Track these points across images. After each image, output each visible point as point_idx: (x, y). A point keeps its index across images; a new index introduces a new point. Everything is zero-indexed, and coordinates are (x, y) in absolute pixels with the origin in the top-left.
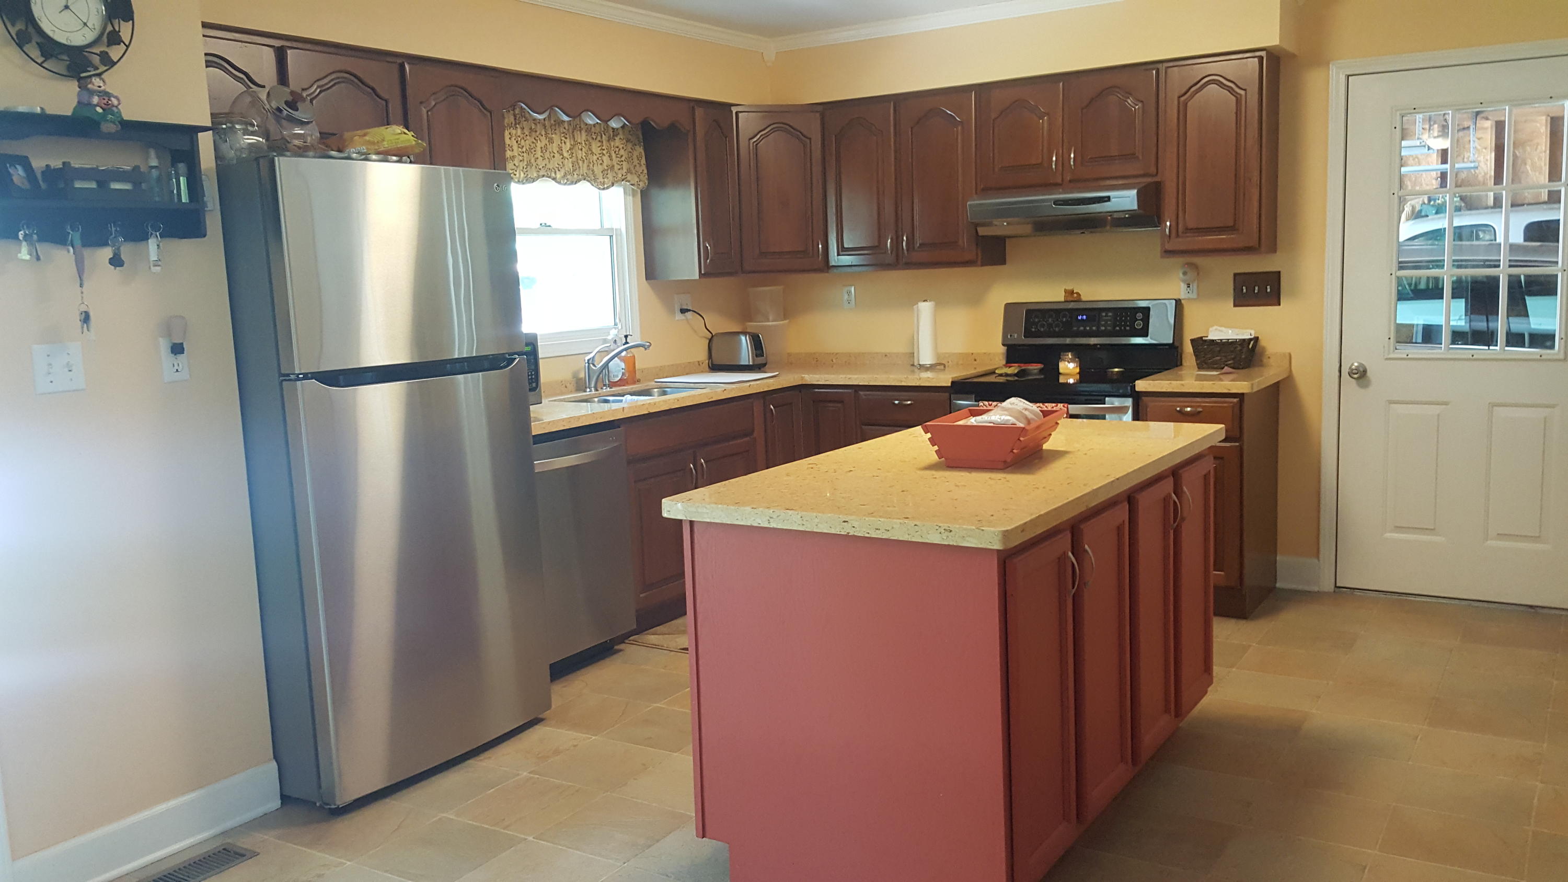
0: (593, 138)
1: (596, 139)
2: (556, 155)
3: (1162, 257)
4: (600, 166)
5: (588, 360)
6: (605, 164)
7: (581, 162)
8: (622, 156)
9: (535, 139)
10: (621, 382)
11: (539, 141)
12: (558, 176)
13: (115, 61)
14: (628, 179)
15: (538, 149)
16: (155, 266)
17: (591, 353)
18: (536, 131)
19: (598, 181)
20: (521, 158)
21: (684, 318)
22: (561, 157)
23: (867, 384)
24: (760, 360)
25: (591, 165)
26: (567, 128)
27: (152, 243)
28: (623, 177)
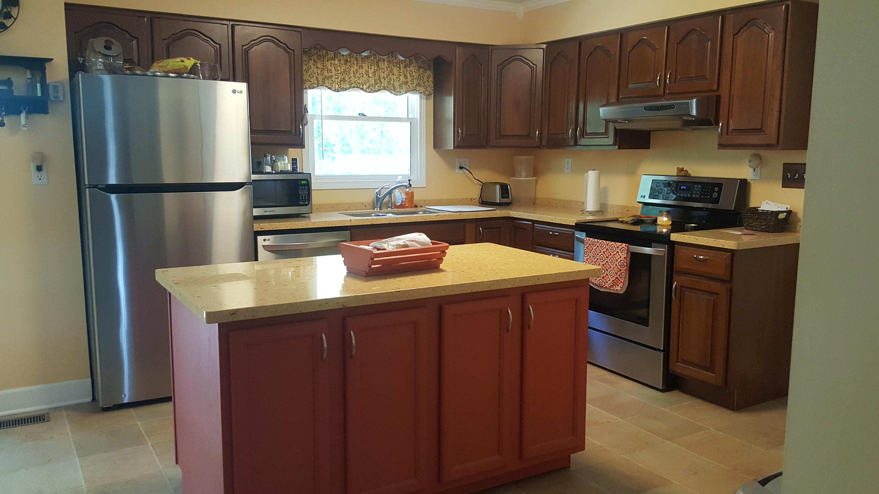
0: (394, 66)
1: (396, 66)
2: (364, 76)
3: (718, 148)
4: (398, 82)
5: (377, 192)
6: (401, 80)
7: (383, 80)
8: (414, 76)
9: (350, 66)
10: (401, 206)
11: (352, 67)
12: (365, 87)
13: (8, 26)
14: (417, 89)
15: (352, 72)
16: (24, 127)
17: (379, 188)
18: (350, 62)
19: (396, 90)
20: (336, 77)
21: (462, 172)
22: (368, 76)
23: (537, 220)
24: (505, 200)
25: (392, 82)
26: (373, 60)
27: (23, 116)
28: (414, 88)
